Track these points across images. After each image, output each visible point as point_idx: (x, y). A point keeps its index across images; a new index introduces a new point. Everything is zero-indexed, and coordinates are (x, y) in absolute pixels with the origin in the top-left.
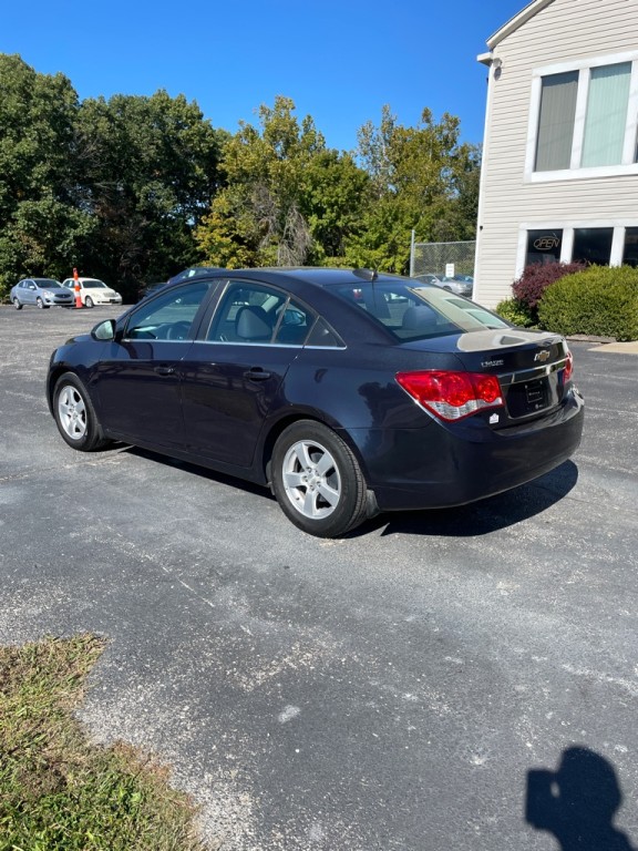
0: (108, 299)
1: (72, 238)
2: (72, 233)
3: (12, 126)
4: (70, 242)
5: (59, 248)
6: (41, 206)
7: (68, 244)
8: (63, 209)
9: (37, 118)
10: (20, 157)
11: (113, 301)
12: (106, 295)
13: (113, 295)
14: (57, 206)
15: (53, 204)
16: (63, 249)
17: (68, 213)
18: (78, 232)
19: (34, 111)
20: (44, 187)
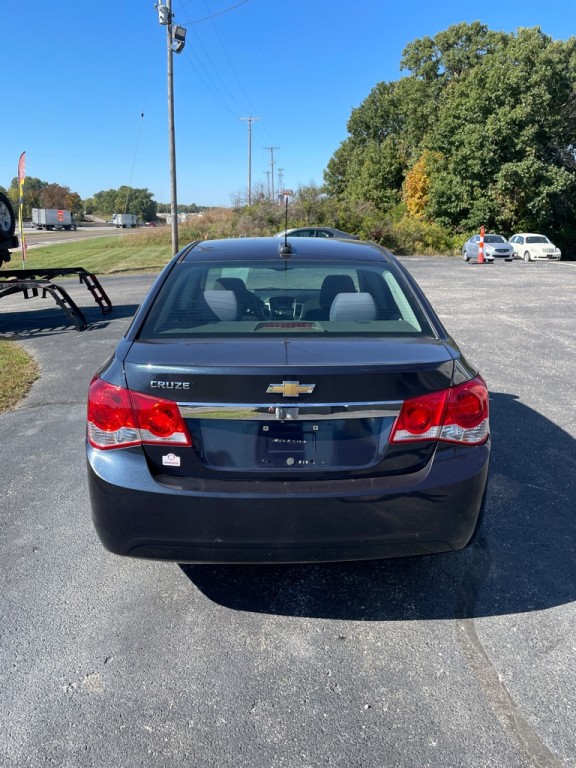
0: (545, 255)
1: (544, 195)
2: (545, 190)
3: (512, 95)
4: (543, 199)
5: (530, 206)
6: (520, 167)
7: (539, 201)
8: (542, 168)
9: (536, 84)
10: (513, 122)
11: (550, 257)
12: (544, 250)
13: (552, 251)
14: (536, 166)
15: (533, 164)
16: (533, 206)
17: (547, 171)
18: (552, 189)
19: (535, 78)
20: (528, 149)
